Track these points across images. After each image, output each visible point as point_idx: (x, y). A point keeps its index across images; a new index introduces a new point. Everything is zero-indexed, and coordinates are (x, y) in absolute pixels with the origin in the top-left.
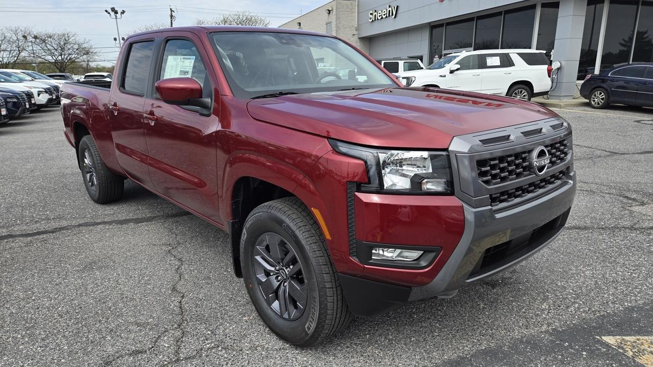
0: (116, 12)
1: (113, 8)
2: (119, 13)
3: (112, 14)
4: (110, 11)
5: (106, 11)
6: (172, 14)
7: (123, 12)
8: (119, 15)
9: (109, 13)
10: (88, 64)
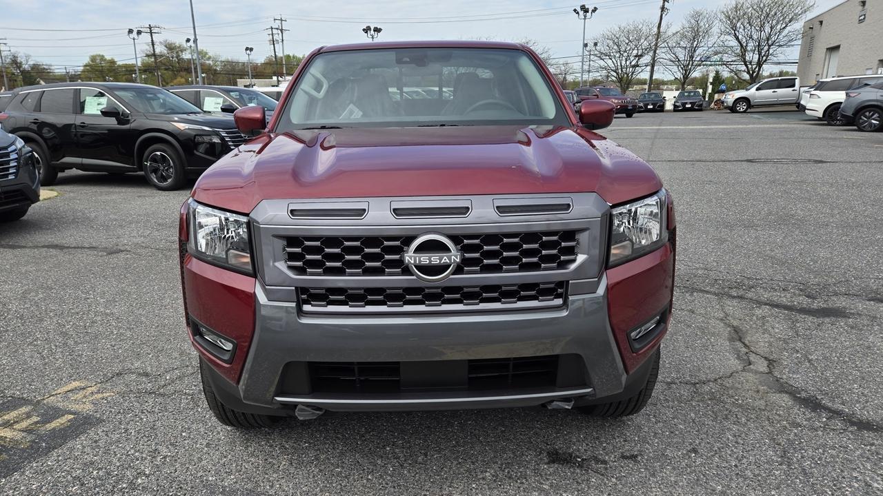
0: (586, 11)
1: (584, 6)
2: (590, 12)
3: (581, 13)
4: (579, 9)
5: (575, 10)
6: (663, 5)
7: (595, 10)
8: (589, 15)
9: (578, 13)
10: (565, 78)
